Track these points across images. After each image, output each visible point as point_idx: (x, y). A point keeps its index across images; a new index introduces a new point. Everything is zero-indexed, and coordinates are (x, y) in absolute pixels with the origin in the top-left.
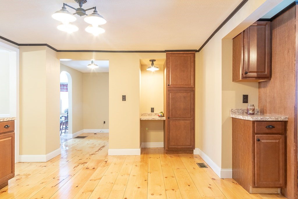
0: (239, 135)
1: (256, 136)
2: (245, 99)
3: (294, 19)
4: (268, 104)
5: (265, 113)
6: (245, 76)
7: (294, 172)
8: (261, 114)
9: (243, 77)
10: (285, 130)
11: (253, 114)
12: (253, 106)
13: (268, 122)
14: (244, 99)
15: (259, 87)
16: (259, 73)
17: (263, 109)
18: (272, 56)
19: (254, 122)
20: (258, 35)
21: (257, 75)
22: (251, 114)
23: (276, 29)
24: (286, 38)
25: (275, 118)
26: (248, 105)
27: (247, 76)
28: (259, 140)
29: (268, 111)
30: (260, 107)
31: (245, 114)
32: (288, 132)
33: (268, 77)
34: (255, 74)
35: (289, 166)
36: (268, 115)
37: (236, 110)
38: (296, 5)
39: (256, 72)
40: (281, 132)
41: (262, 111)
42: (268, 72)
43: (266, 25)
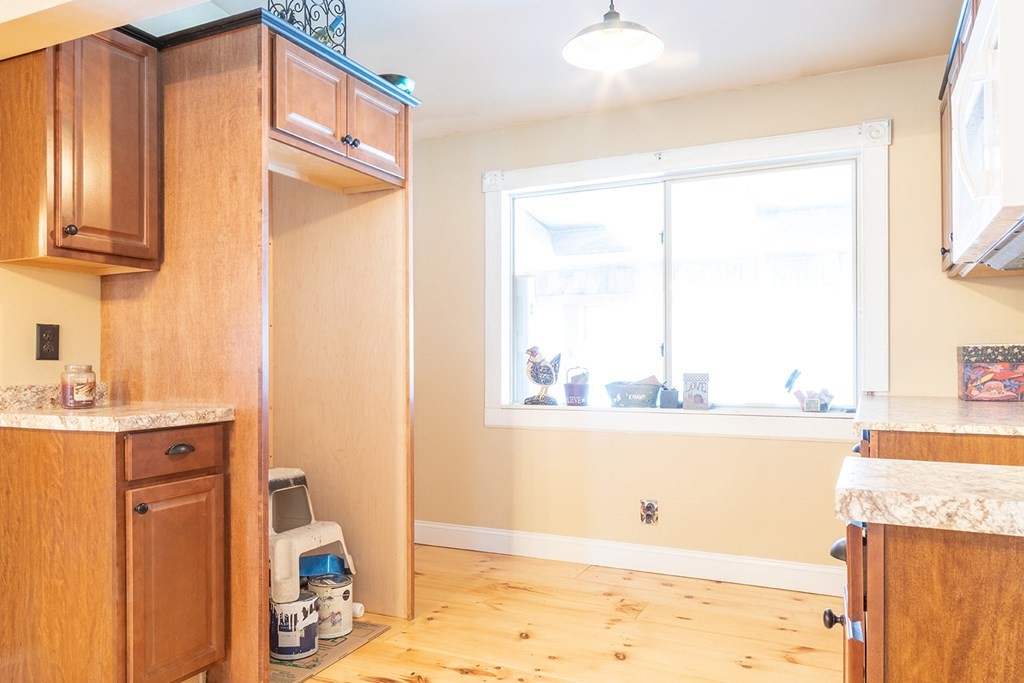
0: (35, 501)
1: (130, 493)
2: (48, 342)
3: (256, 67)
4: (145, 363)
5: (136, 399)
6: (66, 244)
7: (260, 595)
8: (113, 405)
9: (56, 247)
10: (226, 453)
11: (89, 405)
12: (89, 370)
13: (173, 433)
14: (41, 342)
15: (104, 297)
16: (122, 240)
17: (125, 383)
18: (166, 180)
19: (121, 438)
20: (113, 82)
21: (114, 245)
22: (79, 406)
23: (179, 85)
24: (223, 126)
25: (197, 414)
26: (66, 368)
27: (74, 245)
28: (143, 509)
29: (147, 388)
30: (109, 376)
31: (50, 406)
32: (236, 464)
33: (150, 260)
34: (104, 243)
35: (240, 579)
36: (147, 403)
37: (9, 393)
38: (261, 22)
39: (112, 233)
40: (212, 464)
41: (120, 391)
42: (150, 240)
43: (143, 57)
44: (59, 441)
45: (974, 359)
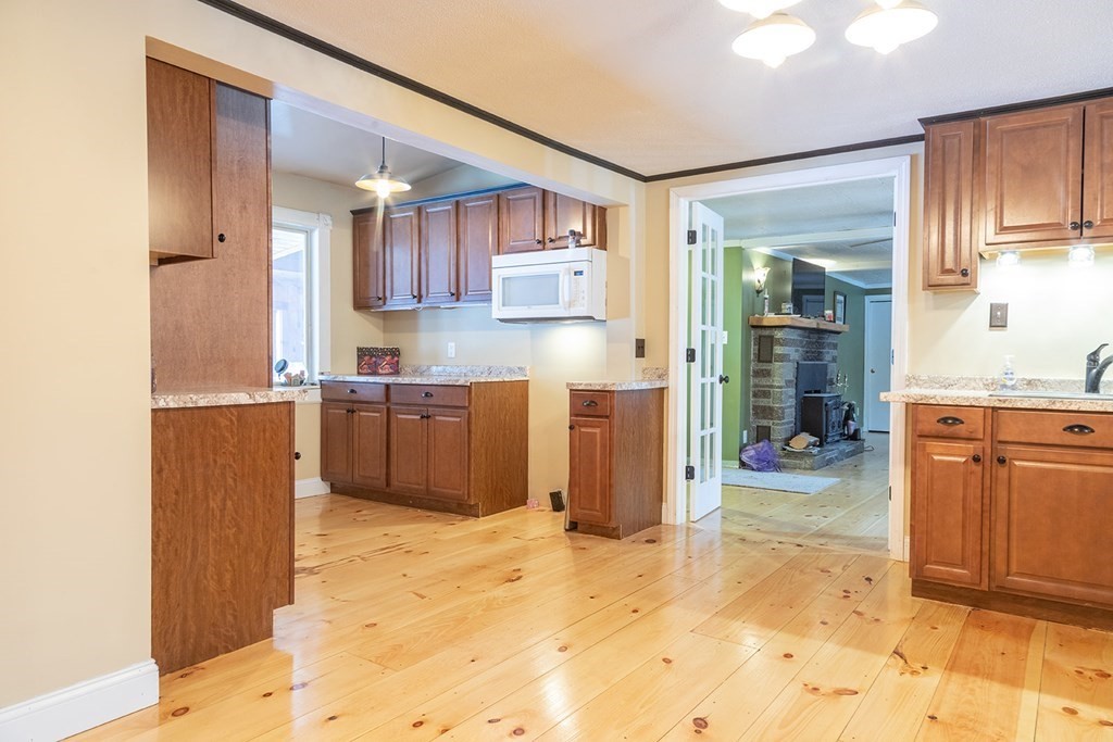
0: (200, 471)
44: (232, 414)
45: (362, 353)
